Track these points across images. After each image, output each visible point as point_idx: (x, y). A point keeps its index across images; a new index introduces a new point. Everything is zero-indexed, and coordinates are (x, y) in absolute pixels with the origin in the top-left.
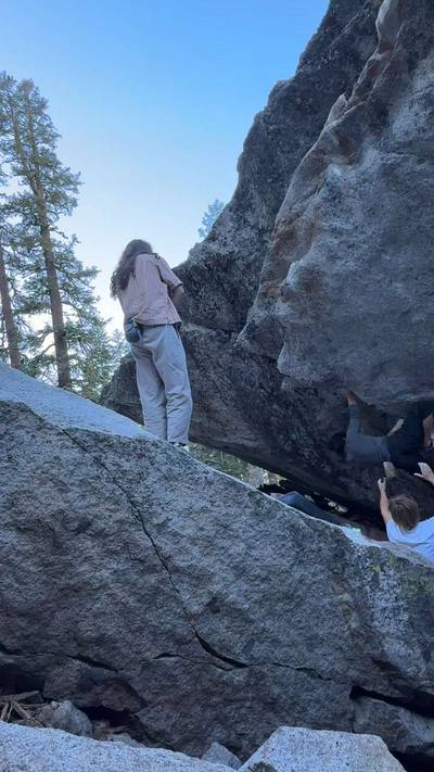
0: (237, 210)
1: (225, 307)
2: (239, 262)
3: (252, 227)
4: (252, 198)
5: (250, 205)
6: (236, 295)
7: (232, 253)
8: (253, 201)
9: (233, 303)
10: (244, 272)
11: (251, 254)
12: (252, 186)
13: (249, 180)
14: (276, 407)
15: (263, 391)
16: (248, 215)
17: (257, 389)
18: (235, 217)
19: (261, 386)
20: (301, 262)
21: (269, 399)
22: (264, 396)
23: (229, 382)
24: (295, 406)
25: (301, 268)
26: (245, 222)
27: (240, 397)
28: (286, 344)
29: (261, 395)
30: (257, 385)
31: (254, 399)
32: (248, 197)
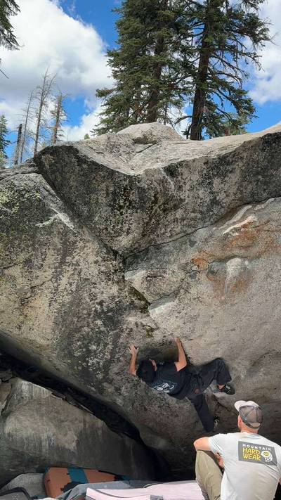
1: (135, 234)
2: (180, 211)
3: (212, 193)
4: (231, 172)
5: (225, 176)
6: (153, 232)
7: (182, 200)
8: (230, 175)
9: (144, 236)
10: (175, 221)
11: (194, 211)
12: (240, 164)
13: (242, 158)
14: (99, 322)
15: (98, 307)
16: (216, 181)
17: (94, 304)
18: (205, 172)
19: (101, 303)
20: (246, 263)
21: (98, 315)
22: (96, 311)
23: (74, 290)
24: (122, 331)
25: (245, 268)
26: (210, 183)
27: (71, 303)
28: (177, 301)
29: (93, 309)
30: (98, 301)
31: (83, 309)
32: (230, 168)
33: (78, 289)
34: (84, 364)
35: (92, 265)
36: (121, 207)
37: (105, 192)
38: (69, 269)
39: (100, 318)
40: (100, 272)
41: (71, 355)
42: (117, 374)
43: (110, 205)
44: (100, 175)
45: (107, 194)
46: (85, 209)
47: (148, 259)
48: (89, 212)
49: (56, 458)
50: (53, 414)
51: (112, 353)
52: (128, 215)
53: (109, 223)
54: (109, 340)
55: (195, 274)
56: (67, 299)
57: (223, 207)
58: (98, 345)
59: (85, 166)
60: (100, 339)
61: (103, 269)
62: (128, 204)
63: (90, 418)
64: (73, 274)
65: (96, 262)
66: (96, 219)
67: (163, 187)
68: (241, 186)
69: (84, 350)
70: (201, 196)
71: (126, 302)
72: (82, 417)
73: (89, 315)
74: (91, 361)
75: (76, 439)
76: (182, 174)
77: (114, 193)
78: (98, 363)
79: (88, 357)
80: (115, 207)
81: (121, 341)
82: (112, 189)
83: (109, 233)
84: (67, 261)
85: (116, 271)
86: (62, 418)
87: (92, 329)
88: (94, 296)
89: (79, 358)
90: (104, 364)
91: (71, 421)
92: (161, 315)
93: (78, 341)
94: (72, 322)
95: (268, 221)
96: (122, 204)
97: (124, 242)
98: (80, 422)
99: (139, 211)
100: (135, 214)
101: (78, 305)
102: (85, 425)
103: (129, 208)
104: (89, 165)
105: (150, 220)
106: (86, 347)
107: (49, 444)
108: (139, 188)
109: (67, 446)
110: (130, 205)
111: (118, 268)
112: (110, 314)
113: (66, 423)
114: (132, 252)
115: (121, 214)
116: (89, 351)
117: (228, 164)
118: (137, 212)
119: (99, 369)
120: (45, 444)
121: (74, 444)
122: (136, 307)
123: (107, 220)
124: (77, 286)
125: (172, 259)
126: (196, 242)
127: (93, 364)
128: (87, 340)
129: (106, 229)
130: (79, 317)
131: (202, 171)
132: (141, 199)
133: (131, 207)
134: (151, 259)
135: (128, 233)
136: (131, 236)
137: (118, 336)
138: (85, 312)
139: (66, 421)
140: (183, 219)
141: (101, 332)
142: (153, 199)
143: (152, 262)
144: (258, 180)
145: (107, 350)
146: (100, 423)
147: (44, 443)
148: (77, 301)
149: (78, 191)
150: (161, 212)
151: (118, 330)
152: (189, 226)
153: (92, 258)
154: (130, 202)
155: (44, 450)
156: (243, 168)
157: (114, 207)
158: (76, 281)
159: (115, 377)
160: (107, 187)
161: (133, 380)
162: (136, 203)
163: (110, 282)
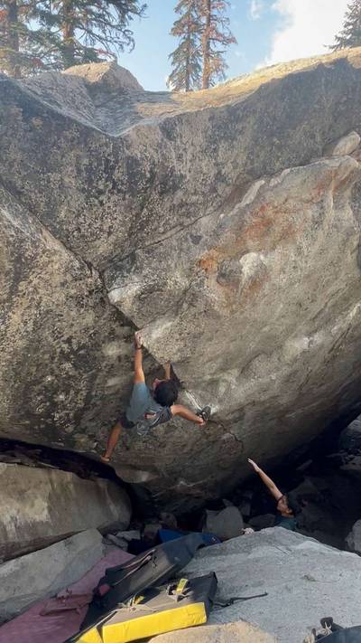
0: (219, 127)
1: (121, 234)
2: (180, 194)
3: (216, 164)
4: (241, 132)
5: (234, 139)
6: (142, 229)
7: (182, 177)
8: (239, 137)
9: (130, 236)
10: (172, 209)
11: (195, 193)
12: (252, 120)
13: (255, 111)
14: (67, 366)
15: (65, 346)
16: (223, 146)
17: (59, 342)
18: (210, 132)
19: (69, 341)
20: (262, 257)
21: (65, 357)
22: (62, 352)
23: (30, 329)
24: (99, 370)
25: (261, 265)
26: (215, 149)
27: (27, 349)
28: (177, 320)
29: (58, 350)
30: (65, 338)
31: (44, 353)
32: (239, 126)
33: (38, 326)
34: (49, 421)
35: (58, 289)
36: (101, 192)
37: (73, 168)
38: (23, 300)
39: (68, 360)
40: (68, 297)
41: (29, 415)
42: (90, 420)
43: (83, 190)
44: (66, 137)
45: (79, 171)
46: (40, 200)
47: (137, 268)
48: (47, 204)
49: (28, 538)
50: (10, 486)
51: (88, 399)
52: (111, 204)
53: (81, 220)
54: (82, 385)
55: (202, 281)
56: (21, 343)
57: (228, 185)
58: (67, 393)
59: (36, 122)
60: (69, 385)
61: (73, 292)
62: (111, 186)
63: (57, 475)
64: (29, 307)
65: (63, 285)
66: (63, 214)
67: (163, 155)
68: (252, 153)
69: (48, 404)
70: (205, 170)
71: (105, 332)
72: (47, 477)
73: (53, 358)
74: (57, 416)
75: (46, 504)
76: (181, 137)
77: (89, 169)
78: (67, 415)
79: (53, 411)
80: (91, 192)
81: (98, 381)
82: (86, 161)
83: (83, 236)
84: (20, 288)
85: (90, 292)
86: (23, 487)
87: (56, 376)
88: (60, 333)
89: (40, 416)
90: (75, 415)
91: (35, 487)
92: (158, 341)
93: (38, 395)
94: (29, 374)
95: (286, 200)
96: (101, 187)
97: (103, 247)
98: (46, 483)
99: (127, 196)
100: (122, 202)
101: (37, 350)
102: (52, 485)
103: (112, 193)
104: (43, 119)
105: (142, 210)
106: (51, 399)
107: (15, 526)
108: (129, 158)
109: (38, 518)
110: (113, 188)
111: (94, 288)
112: (82, 352)
113: (29, 492)
114: (111, 261)
115: (101, 203)
116: (54, 405)
117: (238, 120)
118: (124, 199)
119: (69, 421)
120: (11, 528)
121: (46, 512)
122: (117, 336)
123: (78, 216)
124: (35, 323)
125: (173, 265)
126: (200, 237)
127: (60, 418)
128: (51, 391)
129: (79, 230)
130: (38, 366)
131: (206, 132)
132: (132, 175)
133: (115, 191)
134: (142, 268)
135: (110, 233)
136: (112, 238)
137: (94, 377)
138: (47, 356)
139: (29, 488)
140: (181, 206)
141: (69, 377)
142: (148, 175)
143: (145, 272)
144: (273, 144)
145: (79, 397)
146: (69, 476)
147: (8, 528)
148: (34, 345)
149: (26, 167)
150: (157, 197)
151: (94, 371)
152: (188, 215)
153: (58, 279)
154: (115, 184)
155: (10, 536)
156: (256, 127)
157: (89, 192)
158: (33, 317)
159: (88, 424)
160: (78, 157)
161: (110, 422)
162: (122, 184)
163: (82, 310)
